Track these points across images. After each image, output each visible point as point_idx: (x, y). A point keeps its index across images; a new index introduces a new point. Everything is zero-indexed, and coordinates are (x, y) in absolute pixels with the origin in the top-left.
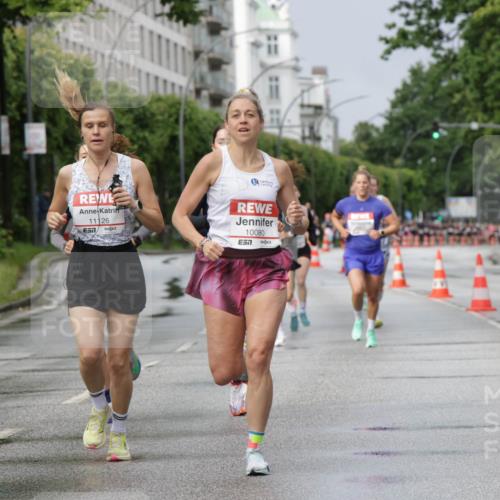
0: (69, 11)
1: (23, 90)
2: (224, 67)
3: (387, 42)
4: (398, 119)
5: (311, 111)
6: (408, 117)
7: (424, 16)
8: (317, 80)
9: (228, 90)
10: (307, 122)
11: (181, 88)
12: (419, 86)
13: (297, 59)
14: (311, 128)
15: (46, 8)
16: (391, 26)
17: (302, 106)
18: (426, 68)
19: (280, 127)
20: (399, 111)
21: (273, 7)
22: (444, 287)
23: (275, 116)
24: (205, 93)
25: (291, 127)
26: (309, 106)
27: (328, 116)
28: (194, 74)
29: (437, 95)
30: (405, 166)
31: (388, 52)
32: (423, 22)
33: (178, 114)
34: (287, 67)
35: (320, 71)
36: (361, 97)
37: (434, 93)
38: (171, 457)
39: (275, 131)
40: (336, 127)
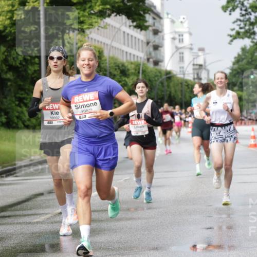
0: (92, 25)
1: (72, 60)
2: (160, 49)
3: (231, 36)
4: (235, 70)
5: (197, 67)
6: (240, 69)
7: (247, 25)
8: (200, 53)
9: (161, 58)
10: (196, 72)
11: (141, 58)
12: (245, 55)
13: (191, 45)
14: (198, 74)
15: (82, 25)
16: (233, 30)
17: (194, 65)
18: (248, 47)
19: (184, 74)
20: (236, 66)
21: (181, 22)
22: (255, 143)
23: (182, 70)
24: (151, 60)
25: (189, 74)
26: (197, 65)
27: (205, 69)
28: (147, 52)
29: (253, 59)
30: (239, 90)
31: (232, 41)
32: (247, 28)
33: (139, 69)
34: (188, 48)
35: (202, 50)
36: (220, 61)
37: (251, 58)
38: (134, 219)
39: (182, 76)
40: (208, 74)
